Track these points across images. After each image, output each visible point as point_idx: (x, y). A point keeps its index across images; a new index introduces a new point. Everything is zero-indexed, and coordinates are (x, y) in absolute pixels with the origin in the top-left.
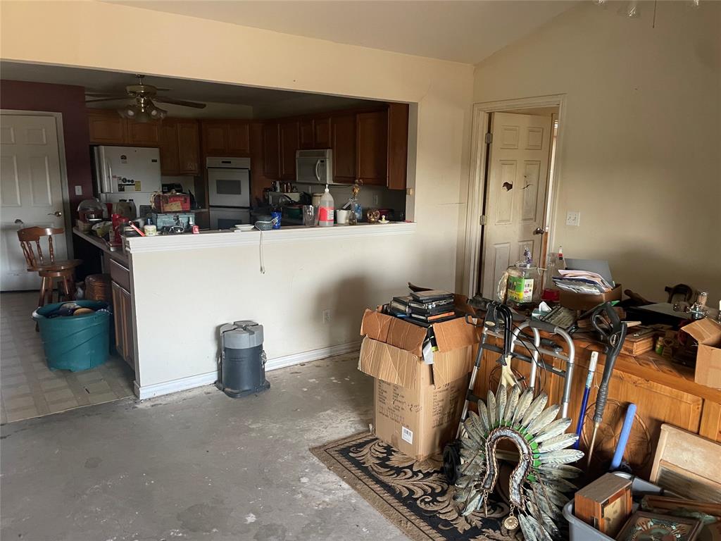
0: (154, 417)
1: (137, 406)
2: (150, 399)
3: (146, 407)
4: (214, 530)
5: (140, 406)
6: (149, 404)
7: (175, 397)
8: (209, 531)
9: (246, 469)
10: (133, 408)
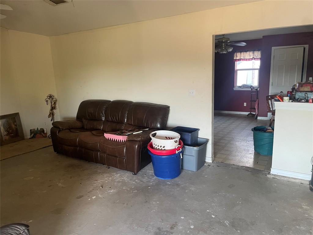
0: (268, 182)
1: (268, 175)
2: (275, 175)
3: (270, 177)
4: (239, 231)
5: (268, 176)
6: (272, 176)
7: (286, 179)
8: (237, 230)
9: (278, 220)
10: (266, 175)
